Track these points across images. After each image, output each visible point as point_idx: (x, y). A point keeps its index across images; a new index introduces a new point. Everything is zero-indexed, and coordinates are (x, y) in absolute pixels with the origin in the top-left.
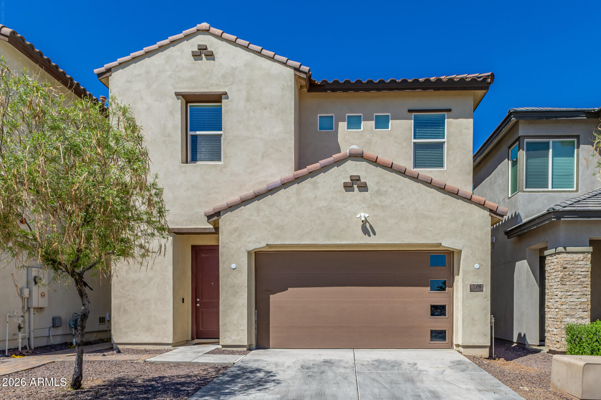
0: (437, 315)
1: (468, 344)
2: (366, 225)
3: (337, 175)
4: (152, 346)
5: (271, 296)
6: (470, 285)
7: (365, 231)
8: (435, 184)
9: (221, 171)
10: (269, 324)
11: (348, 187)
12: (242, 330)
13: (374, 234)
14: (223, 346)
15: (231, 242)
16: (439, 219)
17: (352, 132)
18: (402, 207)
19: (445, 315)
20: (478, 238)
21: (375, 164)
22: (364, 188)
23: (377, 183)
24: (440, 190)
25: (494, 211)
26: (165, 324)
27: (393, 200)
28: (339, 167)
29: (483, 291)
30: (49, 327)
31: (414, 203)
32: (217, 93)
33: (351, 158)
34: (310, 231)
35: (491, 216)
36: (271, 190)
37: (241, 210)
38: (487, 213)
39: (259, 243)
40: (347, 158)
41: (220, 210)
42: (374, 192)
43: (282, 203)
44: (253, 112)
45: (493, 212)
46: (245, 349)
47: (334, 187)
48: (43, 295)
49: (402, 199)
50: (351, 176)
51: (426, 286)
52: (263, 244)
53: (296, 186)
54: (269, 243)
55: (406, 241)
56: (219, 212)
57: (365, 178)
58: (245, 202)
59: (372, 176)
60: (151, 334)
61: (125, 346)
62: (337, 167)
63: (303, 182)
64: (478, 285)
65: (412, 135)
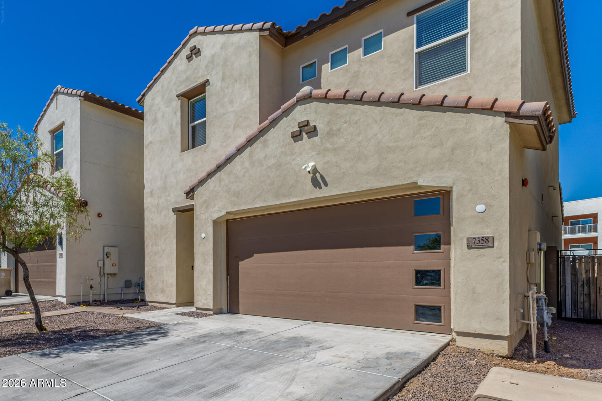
0: (426, 285)
1: (465, 331)
2: (316, 176)
3: (285, 127)
4: (165, 305)
5: (240, 263)
6: (468, 239)
7: (316, 183)
8: (405, 101)
9: (205, 151)
10: (239, 289)
11: (296, 137)
12: (209, 294)
13: (326, 185)
14: (198, 309)
15: (202, 213)
16: (412, 148)
17: (336, 70)
18: (360, 144)
19: (440, 285)
20: (482, 164)
21: (325, 100)
22: (313, 132)
23: (328, 123)
24: (414, 106)
25: (514, 113)
26: (172, 287)
27: (347, 139)
28: (287, 117)
29: (493, 247)
30: (122, 287)
31: (376, 134)
32: (202, 83)
33: (299, 103)
34: (261, 193)
35: (509, 123)
36: (229, 159)
37: (208, 183)
38: (500, 120)
39: (221, 211)
40: (295, 104)
41: (194, 186)
42: (324, 134)
43: (238, 169)
44: (227, 88)
45: (512, 115)
46: (212, 312)
47: (283, 141)
48: (114, 265)
49: (359, 134)
50: (299, 123)
51: (409, 245)
52: (223, 213)
53: (249, 149)
54: (228, 211)
55: (365, 187)
56: (194, 188)
57: (315, 120)
58: (210, 175)
59: (322, 117)
60: (164, 295)
61: (151, 303)
62: (286, 118)
63: (255, 144)
64: (483, 238)
65: (413, 44)
